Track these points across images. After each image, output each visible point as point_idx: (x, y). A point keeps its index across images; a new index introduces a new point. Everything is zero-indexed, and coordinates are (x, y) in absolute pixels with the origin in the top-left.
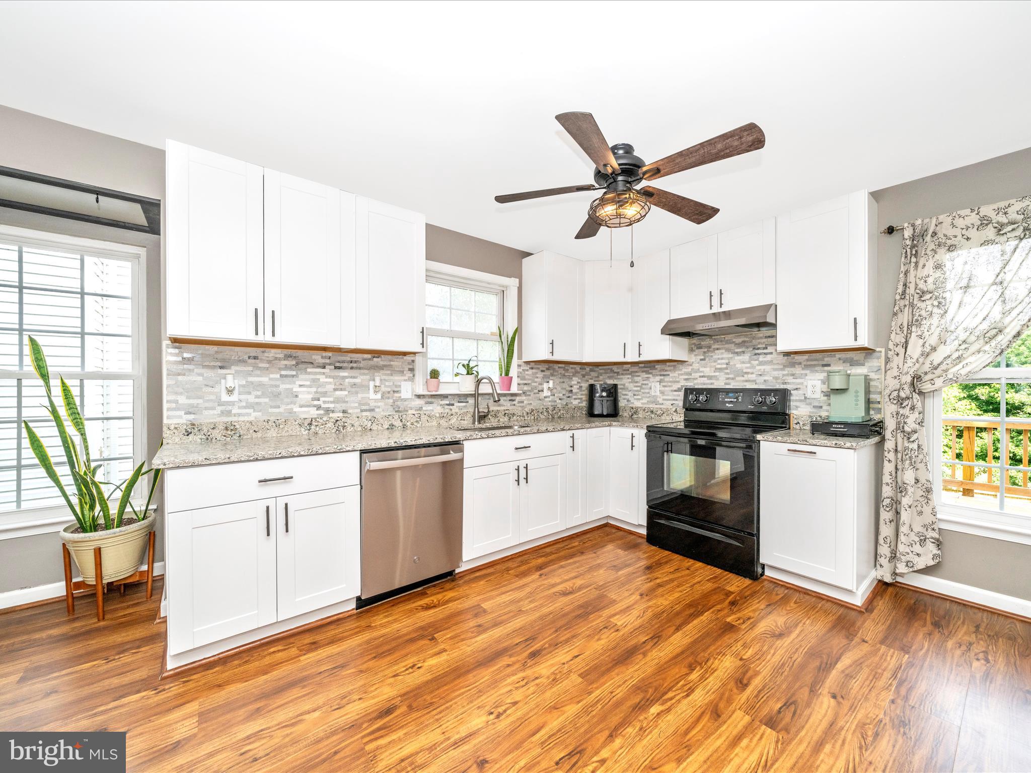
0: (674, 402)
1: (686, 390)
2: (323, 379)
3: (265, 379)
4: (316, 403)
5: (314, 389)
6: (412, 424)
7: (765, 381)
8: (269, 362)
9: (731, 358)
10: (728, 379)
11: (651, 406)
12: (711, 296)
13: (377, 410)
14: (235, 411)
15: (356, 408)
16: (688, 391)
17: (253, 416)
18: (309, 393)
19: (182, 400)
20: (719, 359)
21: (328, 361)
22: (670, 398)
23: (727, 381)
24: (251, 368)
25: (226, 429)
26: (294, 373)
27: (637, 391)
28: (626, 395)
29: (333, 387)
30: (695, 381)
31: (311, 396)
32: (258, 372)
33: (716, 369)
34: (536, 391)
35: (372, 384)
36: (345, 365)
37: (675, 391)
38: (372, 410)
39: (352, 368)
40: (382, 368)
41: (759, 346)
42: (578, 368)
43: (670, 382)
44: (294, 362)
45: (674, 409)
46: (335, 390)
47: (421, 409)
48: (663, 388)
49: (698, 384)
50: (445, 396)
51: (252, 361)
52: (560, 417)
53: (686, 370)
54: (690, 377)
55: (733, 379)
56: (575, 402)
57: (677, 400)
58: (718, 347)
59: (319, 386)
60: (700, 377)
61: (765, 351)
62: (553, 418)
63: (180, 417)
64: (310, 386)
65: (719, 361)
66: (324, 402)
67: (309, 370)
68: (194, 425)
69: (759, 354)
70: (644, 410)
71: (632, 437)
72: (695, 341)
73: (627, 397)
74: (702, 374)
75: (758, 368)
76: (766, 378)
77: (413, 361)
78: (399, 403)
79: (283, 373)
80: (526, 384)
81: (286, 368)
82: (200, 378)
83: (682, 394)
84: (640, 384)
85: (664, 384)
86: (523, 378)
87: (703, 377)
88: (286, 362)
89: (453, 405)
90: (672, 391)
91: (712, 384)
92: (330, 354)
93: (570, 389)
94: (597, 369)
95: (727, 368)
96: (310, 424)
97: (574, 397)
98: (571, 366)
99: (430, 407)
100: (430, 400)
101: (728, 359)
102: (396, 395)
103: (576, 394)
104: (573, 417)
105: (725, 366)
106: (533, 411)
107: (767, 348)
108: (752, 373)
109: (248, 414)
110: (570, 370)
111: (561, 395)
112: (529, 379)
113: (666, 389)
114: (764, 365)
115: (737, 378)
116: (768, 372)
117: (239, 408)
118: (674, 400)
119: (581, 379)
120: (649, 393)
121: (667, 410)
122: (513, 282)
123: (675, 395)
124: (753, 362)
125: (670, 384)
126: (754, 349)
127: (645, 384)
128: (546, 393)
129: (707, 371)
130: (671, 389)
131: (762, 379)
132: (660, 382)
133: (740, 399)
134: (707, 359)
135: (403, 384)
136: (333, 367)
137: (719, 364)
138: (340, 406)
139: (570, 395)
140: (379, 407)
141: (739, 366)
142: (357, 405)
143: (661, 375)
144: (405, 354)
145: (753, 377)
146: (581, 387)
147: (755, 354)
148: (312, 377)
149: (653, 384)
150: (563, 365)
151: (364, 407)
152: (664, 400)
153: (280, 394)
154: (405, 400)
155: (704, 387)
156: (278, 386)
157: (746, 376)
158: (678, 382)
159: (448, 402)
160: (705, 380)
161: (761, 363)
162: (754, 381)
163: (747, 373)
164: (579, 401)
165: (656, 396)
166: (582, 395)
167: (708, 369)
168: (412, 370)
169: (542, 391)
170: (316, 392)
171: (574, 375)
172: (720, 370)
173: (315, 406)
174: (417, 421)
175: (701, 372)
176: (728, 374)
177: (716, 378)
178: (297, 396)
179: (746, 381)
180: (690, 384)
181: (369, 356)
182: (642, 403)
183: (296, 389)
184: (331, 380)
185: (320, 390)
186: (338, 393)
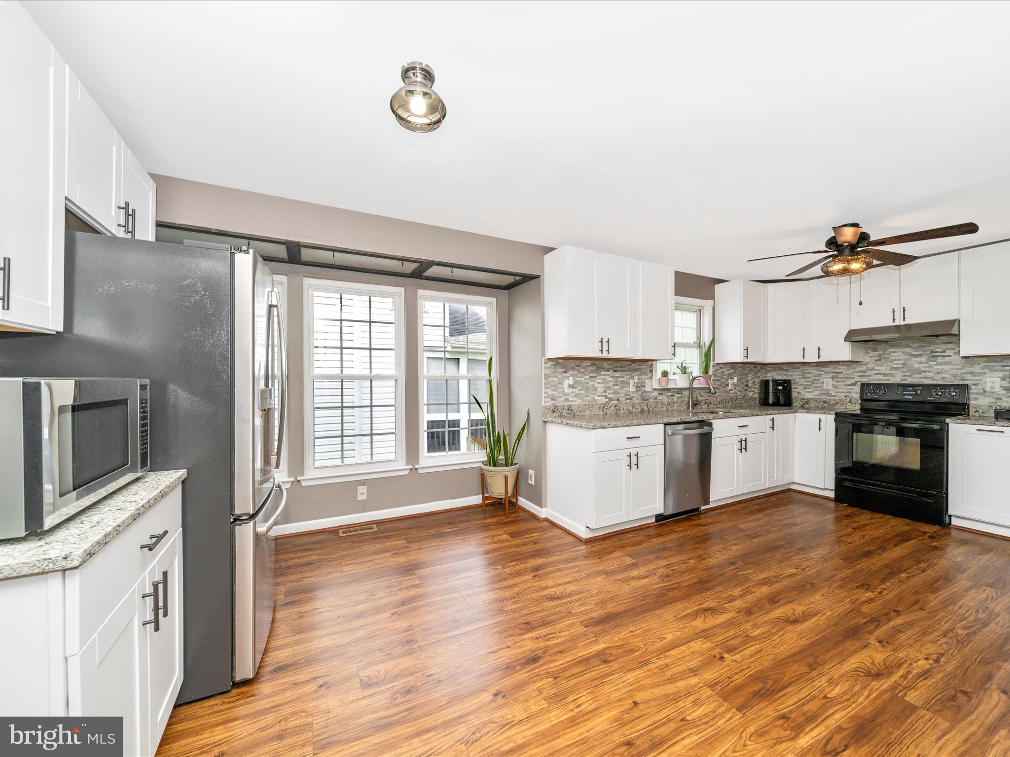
0: (847, 394)
1: (863, 385)
2: (608, 379)
3: (582, 379)
4: (605, 394)
5: (604, 385)
6: (653, 409)
7: (943, 378)
8: (585, 368)
9: (908, 359)
10: (905, 376)
11: (823, 397)
12: (894, 312)
13: (634, 399)
14: (570, 399)
15: (624, 397)
16: (863, 386)
17: (578, 401)
18: (602, 388)
19: (550, 392)
20: (895, 360)
21: (610, 367)
22: (843, 391)
23: (904, 378)
24: (576, 372)
25: (568, 410)
26: (595, 375)
27: (808, 385)
28: (796, 388)
29: (613, 383)
30: (870, 378)
31: (603, 390)
32: (580, 375)
33: (892, 368)
34: (724, 385)
35: (631, 381)
36: (618, 369)
37: (849, 385)
38: (631, 399)
39: (622, 371)
40: (636, 370)
41: (937, 350)
42: (752, 366)
43: (844, 378)
44: (595, 368)
45: (848, 400)
46: (614, 385)
47: (656, 398)
48: (836, 383)
49: (873, 380)
50: (669, 390)
51: (577, 368)
52: (740, 406)
53: (860, 369)
54: (864, 374)
55: (910, 376)
56: (750, 394)
57: (851, 393)
58: (894, 350)
59: (606, 383)
60: (875, 374)
61: (944, 354)
62: (736, 406)
63: (549, 402)
64: (602, 383)
65: (895, 362)
66: (609, 393)
67: (602, 373)
68: (555, 406)
69: (937, 357)
70: (816, 401)
71: (820, 421)
72: (870, 346)
73: (797, 390)
74: (878, 372)
75: (935, 367)
76: (944, 376)
77: (652, 365)
78: (644, 394)
79: (591, 375)
80: (717, 380)
81: (592, 372)
82: (556, 379)
83: (857, 389)
84: (811, 380)
85: (837, 380)
86: (716, 376)
87: (878, 374)
88: (591, 368)
89: (674, 396)
90: (845, 385)
91: (887, 380)
92: (611, 362)
93: (747, 383)
94: (765, 367)
95: (903, 368)
96: (604, 408)
97: (749, 390)
98: (748, 365)
99: (661, 397)
100: (661, 392)
101: (904, 360)
102: (643, 388)
103: (751, 387)
104: (749, 406)
105: (901, 366)
106: (723, 400)
107: (945, 352)
108: (930, 372)
109: (576, 401)
110: (747, 369)
111: (740, 388)
112: (720, 377)
113: (839, 383)
114: (942, 365)
115: (914, 376)
116: (946, 371)
117: (573, 397)
118: (848, 392)
119: (754, 376)
120: (821, 387)
121: (841, 400)
122: (710, 303)
123: (849, 389)
124: (931, 363)
125: (844, 380)
126: (932, 352)
127: (817, 380)
128: (730, 387)
129: (883, 369)
130: (844, 383)
131: (940, 376)
132: (833, 378)
133: (919, 392)
134: (883, 360)
135: (646, 381)
136: (612, 371)
137: (895, 364)
138: (616, 396)
139: (747, 388)
140: (634, 397)
141: (916, 366)
142: (624, 395)
143: (833, 373)
144: (648, 361)
145: (931, 374)
146: (754, 382)
147: (933, 357)
148: (603, 377)
149: (825, 380)
150: (742, 365)
151: (628, 397)
152: (836, 392)
153: (589, 388)
154: (648, 392)
155: (880, 382)
156: (588, 383)
157: (923, 374)
158: (853, 378)
159: (671, 394)
160: (881, 377)
161: (939, 364)
162: (933, 378)
163: (925, 372)
164: (754, 393)
165: (829, 390)
166: (755, 388)
167: (884, 368)
168: (651, 371)
169: (728, 385)
170: (605, 387)
171: (749, 373)
172: (897, 369)
173: (604, 396)
174: (655, 407)
175: (877, 370)
176: (905, 372)
177: (892, 375)
178: (596, 390)
179: (924, 378)
180: (865, 380)
181: (630, 363)
182: (813, 395)
183: (596, 385)
184: (612, 379)
185: (607, 385)
186: (615, 387)
